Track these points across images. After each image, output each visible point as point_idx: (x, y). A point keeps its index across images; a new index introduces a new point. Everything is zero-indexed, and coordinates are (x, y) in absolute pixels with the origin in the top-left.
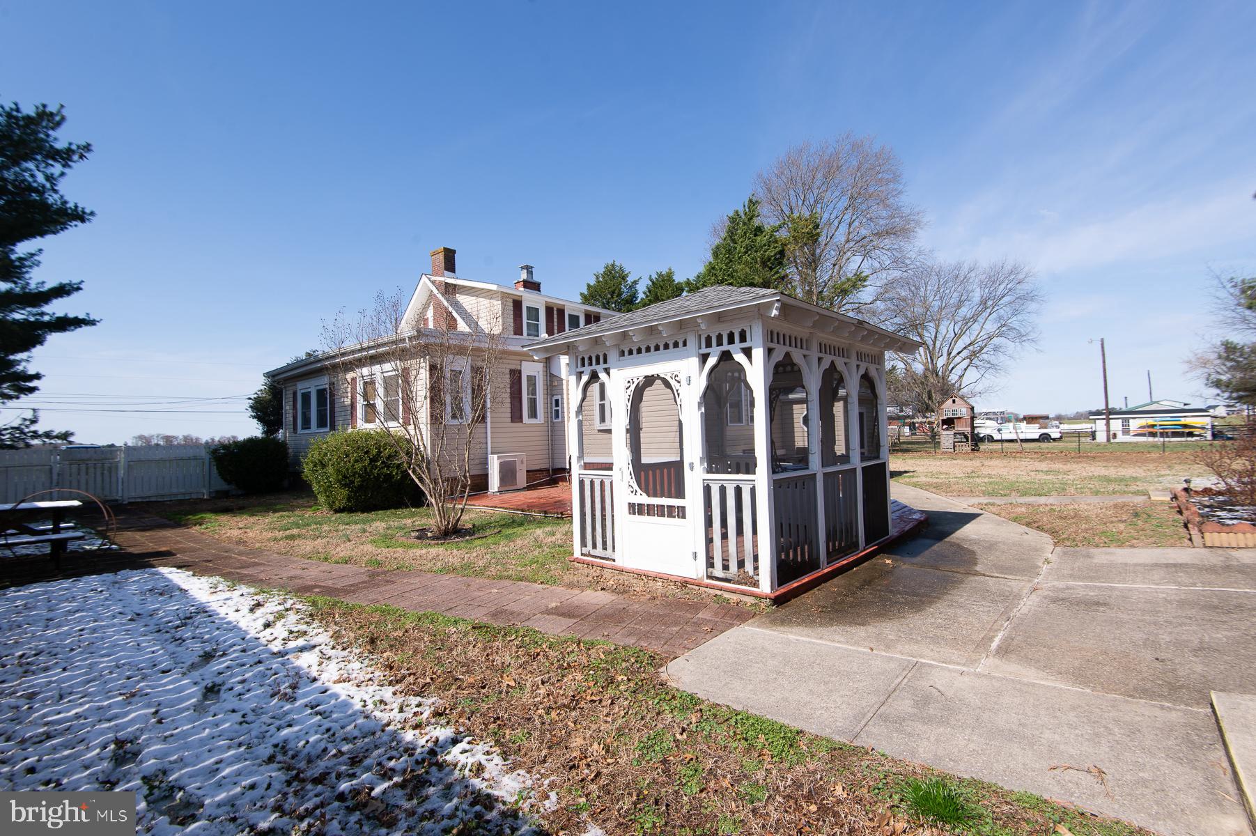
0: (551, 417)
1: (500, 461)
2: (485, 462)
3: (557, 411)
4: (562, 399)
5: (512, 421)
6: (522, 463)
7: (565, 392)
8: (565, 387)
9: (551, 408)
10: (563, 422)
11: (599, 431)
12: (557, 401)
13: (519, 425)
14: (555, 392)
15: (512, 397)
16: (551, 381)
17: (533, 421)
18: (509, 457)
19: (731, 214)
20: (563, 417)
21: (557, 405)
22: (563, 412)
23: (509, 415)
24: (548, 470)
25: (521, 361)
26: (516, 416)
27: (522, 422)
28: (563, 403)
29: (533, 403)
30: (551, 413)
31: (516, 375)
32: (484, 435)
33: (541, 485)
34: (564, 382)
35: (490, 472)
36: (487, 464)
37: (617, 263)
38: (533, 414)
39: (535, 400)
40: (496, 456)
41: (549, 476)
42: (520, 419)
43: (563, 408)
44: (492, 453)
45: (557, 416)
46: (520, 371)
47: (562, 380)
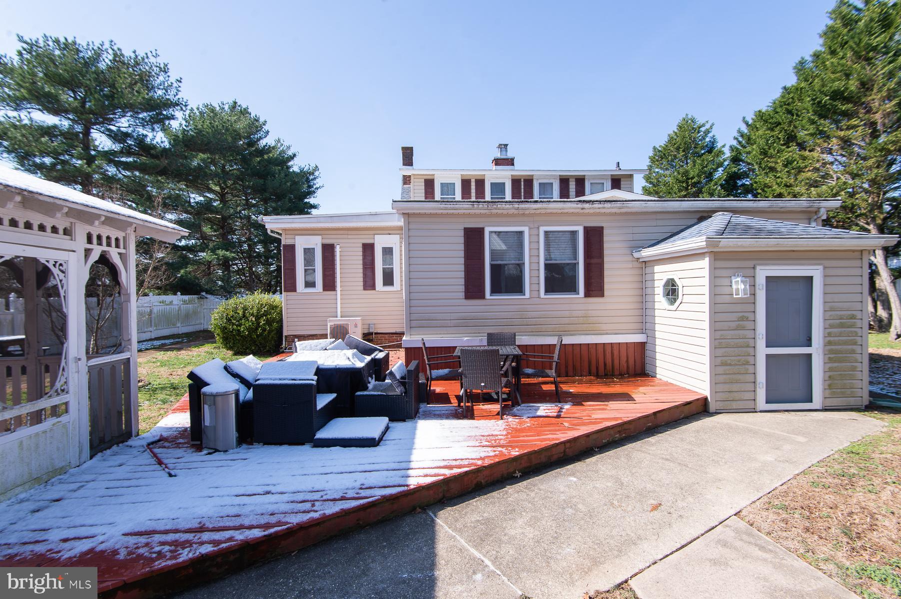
1: (331, 324)
5: (365, 289)
6: (356, 326)
13: (374, 291)
15: (365, 268)
17: (388, 288)
18: (342, 321)
23: (362, 284)
25: (374, 235)
26: (369, 284)
27: (376, 289)
29: (388, 272)
31: (368, 249)
32: (333, 302)
38: (389, 283)
40: (328, 320)
42: (373, 287)
46: (374, 243)
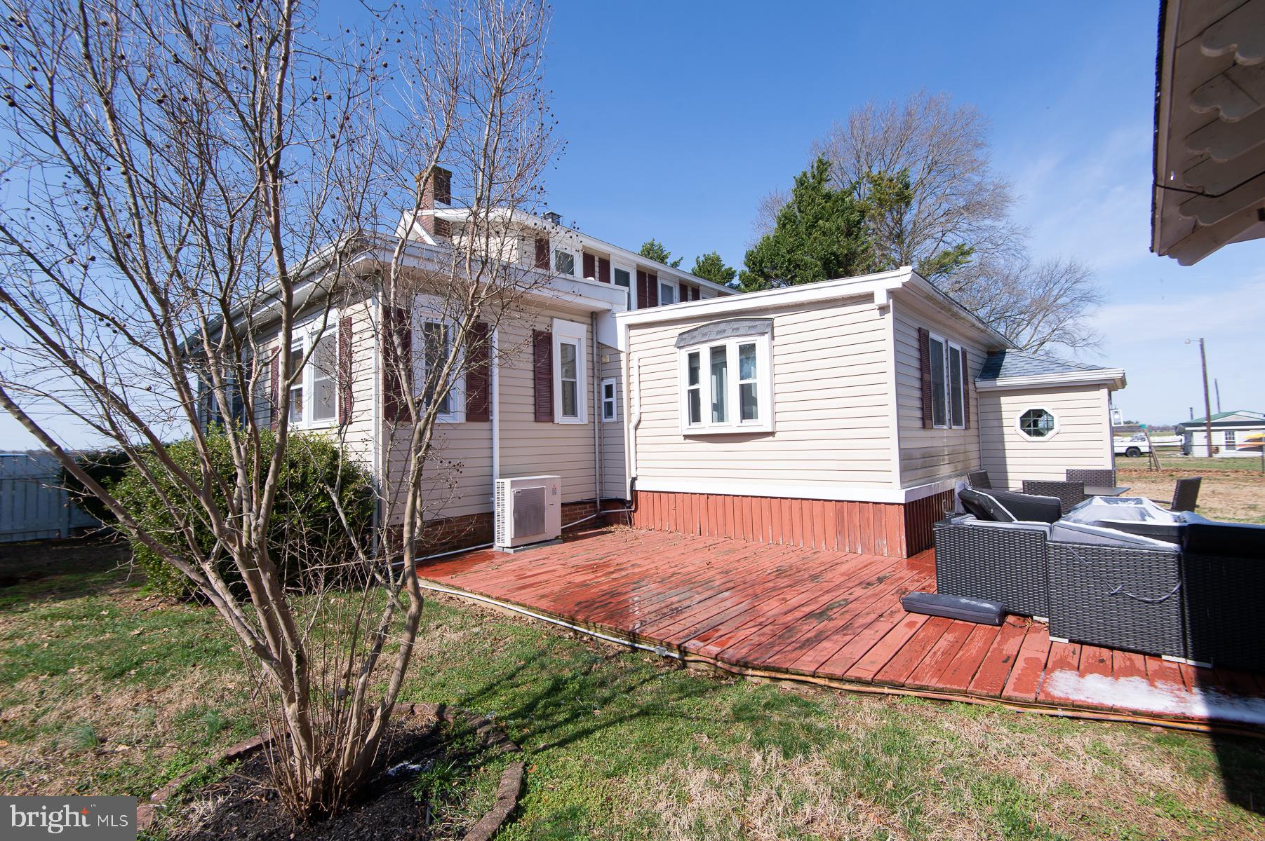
0: (600, 415)
1: (517, 489)
2: (488, 493)
3: (609, 405)
4: (619, 384)
5: (537, 420)
6: (554, 493)
7: (624, 372)
8: (623, 364)
9: (599, 400)
10: (620, 422)
11: (687, 437)
12: (609, 389)
13: (550, 424)
14: (604, 374)
15: (537, 380)
16: (600, 356)
17: (570, 420)
18: (532, 481)
19: (799, 175)
20: (620, 414)
21: (609, 394)
22: (620, 407)
23: (531, 409)
24: (592, 502)
25: (552, 318)
26: (543, 412)
27: (552, 421)
28: (620, 391)
29: (570, 390)
30: (599, 407)
31: (542, 342)
32: (486, 444)
33: (583, 527)
34: (623, 357)
35: (497, 510)
36: (492, 494)
37: (656, 243)
38: (571, 409)
39: (573, 385)
40: (507, 482)
41: (596, 511)
42: (550, 416)
43: (620, 399)
44: (502, 476)
45: (609, 412)
46: (551, 334)
47: (619, 352)
